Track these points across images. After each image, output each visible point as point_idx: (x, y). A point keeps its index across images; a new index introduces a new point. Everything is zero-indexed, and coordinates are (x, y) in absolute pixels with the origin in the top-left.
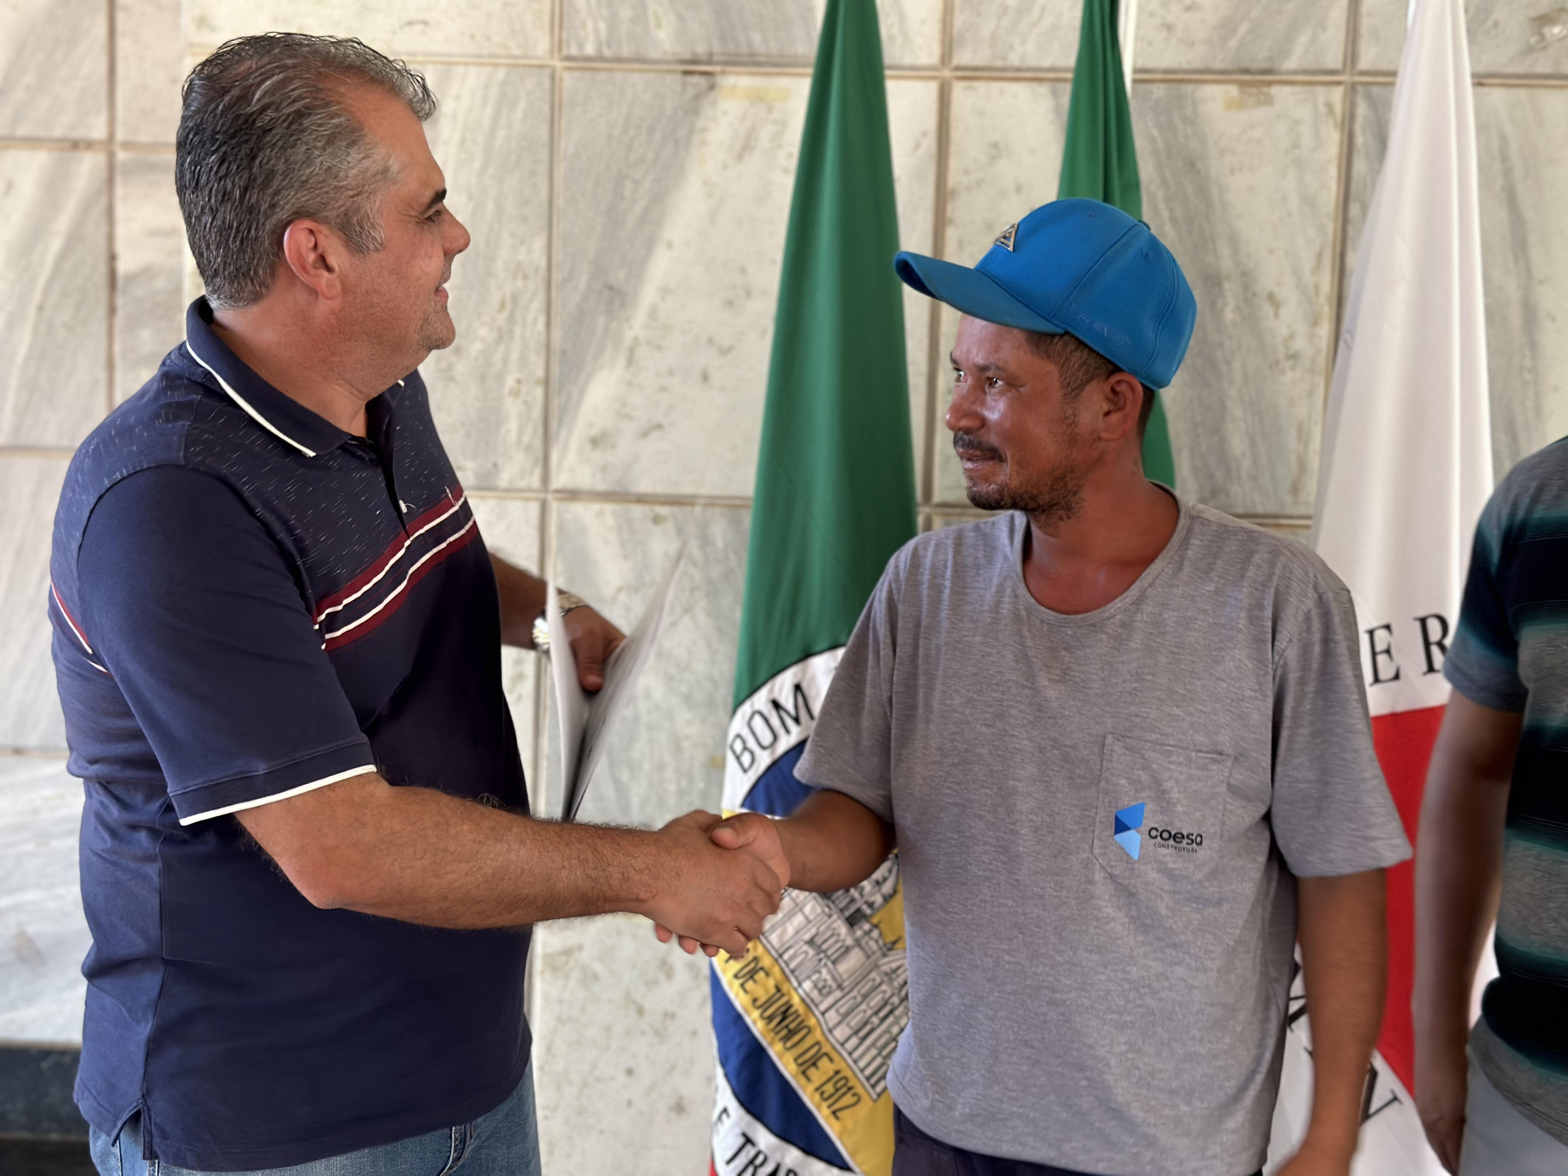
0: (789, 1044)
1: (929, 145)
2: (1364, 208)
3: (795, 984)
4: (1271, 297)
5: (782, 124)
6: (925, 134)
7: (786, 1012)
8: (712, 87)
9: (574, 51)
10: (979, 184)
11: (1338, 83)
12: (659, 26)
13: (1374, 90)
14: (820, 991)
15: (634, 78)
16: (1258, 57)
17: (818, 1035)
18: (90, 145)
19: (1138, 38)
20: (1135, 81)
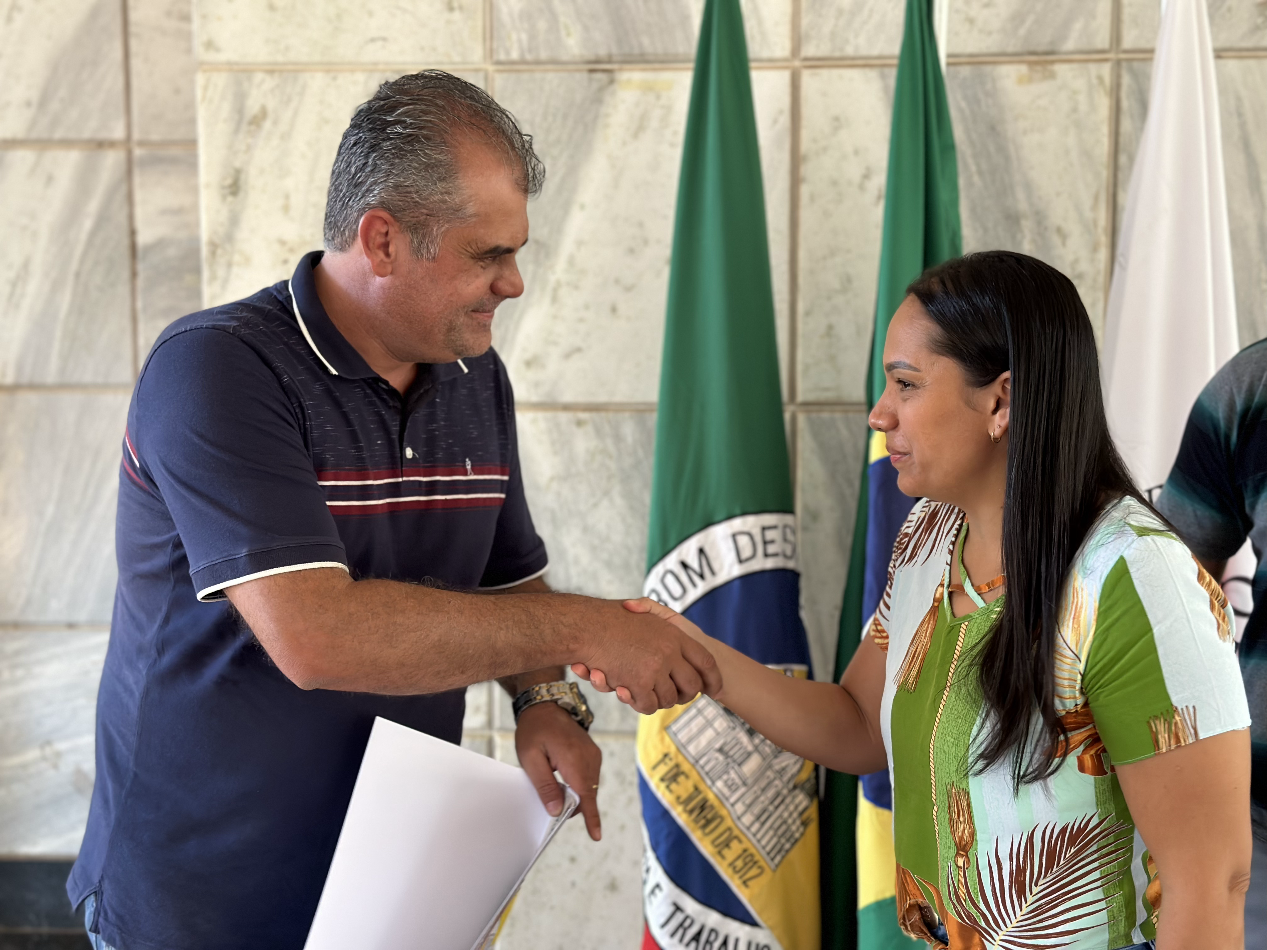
0: (708, 830)
1: (785, 120)
2: (1131, 159)
3: (709, 782)
4: (1059, 230)
5: (668, 109)
6: (781, 112)
7: (703, 806)
8: (612, 82)
9: (502, 57)
10: (825, 149)
11: (1106, 60)
12: (568, 35)
13: (1135, 64)
14: (729, 787)
15: (550, 76)
16: (1042, 42)
17: (728, 823)
18: (112, 144)
19: (949, 31)
20: (949, 64)
